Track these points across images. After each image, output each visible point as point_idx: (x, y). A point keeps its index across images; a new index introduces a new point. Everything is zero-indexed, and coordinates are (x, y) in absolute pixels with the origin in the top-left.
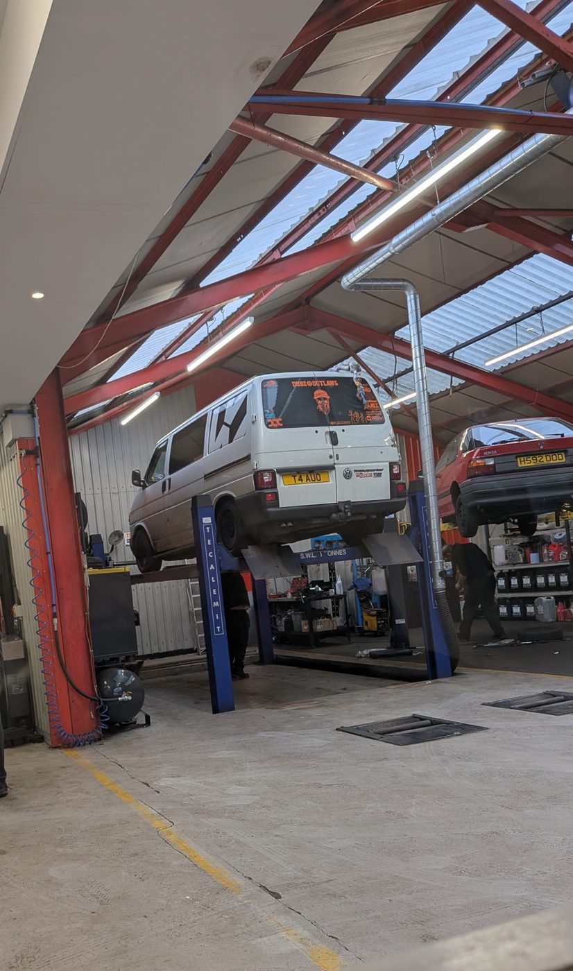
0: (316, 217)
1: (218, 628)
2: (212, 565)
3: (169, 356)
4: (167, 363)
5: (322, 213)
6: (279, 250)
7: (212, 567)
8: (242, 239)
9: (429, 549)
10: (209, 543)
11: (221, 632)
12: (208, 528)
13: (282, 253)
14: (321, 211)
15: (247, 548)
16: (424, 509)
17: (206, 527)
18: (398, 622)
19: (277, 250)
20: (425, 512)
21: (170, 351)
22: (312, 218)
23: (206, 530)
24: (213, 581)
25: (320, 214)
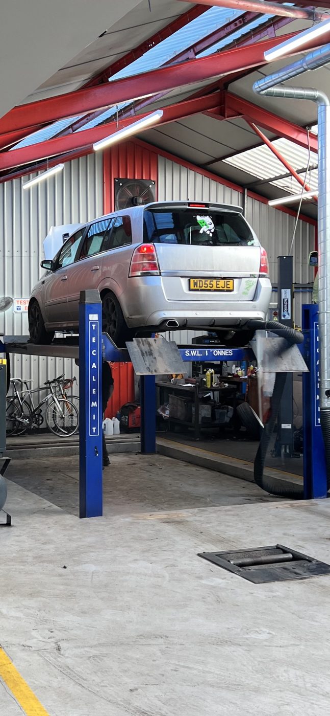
0: (233, 27)
1: (94, 428)
2: (94, 364)
3: (76, 130)
4: (74, 135)
5: (239, 25)
6: (194, 50)
7: (94, 366)
8: (154, 46)
9: (316, 365)
10: (94, 341)
11: (96, 433)
12: (94, 326)
13: (196, 54)
14: (237, 22)
15: (133, 341)
16: (316, 324)
17: (92, 324)
18: (284, 426)
19: (192, 50)
20: (316, 327)
21: (77, 125)
22: (229, 27)
23: (92, 327)
24: (94, 380)
25: (236, 25)
